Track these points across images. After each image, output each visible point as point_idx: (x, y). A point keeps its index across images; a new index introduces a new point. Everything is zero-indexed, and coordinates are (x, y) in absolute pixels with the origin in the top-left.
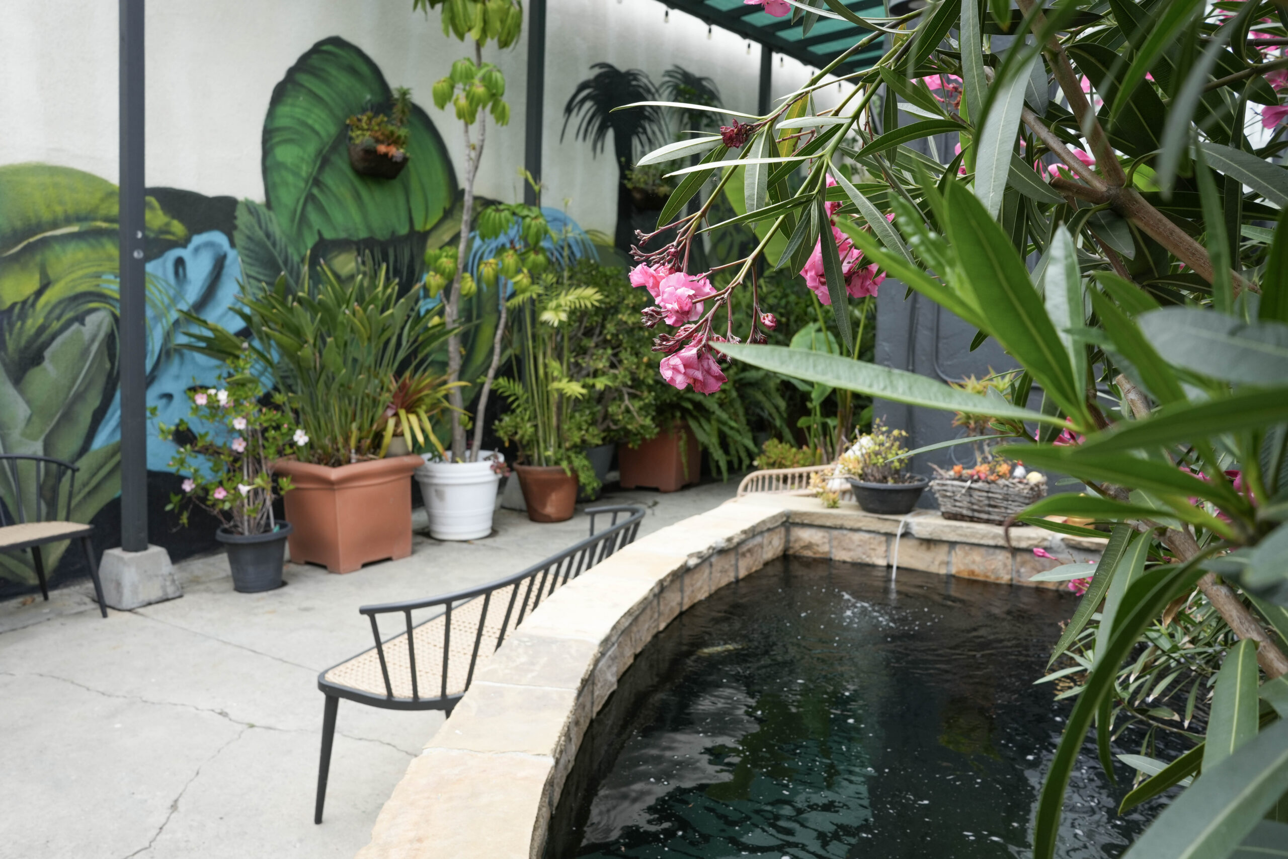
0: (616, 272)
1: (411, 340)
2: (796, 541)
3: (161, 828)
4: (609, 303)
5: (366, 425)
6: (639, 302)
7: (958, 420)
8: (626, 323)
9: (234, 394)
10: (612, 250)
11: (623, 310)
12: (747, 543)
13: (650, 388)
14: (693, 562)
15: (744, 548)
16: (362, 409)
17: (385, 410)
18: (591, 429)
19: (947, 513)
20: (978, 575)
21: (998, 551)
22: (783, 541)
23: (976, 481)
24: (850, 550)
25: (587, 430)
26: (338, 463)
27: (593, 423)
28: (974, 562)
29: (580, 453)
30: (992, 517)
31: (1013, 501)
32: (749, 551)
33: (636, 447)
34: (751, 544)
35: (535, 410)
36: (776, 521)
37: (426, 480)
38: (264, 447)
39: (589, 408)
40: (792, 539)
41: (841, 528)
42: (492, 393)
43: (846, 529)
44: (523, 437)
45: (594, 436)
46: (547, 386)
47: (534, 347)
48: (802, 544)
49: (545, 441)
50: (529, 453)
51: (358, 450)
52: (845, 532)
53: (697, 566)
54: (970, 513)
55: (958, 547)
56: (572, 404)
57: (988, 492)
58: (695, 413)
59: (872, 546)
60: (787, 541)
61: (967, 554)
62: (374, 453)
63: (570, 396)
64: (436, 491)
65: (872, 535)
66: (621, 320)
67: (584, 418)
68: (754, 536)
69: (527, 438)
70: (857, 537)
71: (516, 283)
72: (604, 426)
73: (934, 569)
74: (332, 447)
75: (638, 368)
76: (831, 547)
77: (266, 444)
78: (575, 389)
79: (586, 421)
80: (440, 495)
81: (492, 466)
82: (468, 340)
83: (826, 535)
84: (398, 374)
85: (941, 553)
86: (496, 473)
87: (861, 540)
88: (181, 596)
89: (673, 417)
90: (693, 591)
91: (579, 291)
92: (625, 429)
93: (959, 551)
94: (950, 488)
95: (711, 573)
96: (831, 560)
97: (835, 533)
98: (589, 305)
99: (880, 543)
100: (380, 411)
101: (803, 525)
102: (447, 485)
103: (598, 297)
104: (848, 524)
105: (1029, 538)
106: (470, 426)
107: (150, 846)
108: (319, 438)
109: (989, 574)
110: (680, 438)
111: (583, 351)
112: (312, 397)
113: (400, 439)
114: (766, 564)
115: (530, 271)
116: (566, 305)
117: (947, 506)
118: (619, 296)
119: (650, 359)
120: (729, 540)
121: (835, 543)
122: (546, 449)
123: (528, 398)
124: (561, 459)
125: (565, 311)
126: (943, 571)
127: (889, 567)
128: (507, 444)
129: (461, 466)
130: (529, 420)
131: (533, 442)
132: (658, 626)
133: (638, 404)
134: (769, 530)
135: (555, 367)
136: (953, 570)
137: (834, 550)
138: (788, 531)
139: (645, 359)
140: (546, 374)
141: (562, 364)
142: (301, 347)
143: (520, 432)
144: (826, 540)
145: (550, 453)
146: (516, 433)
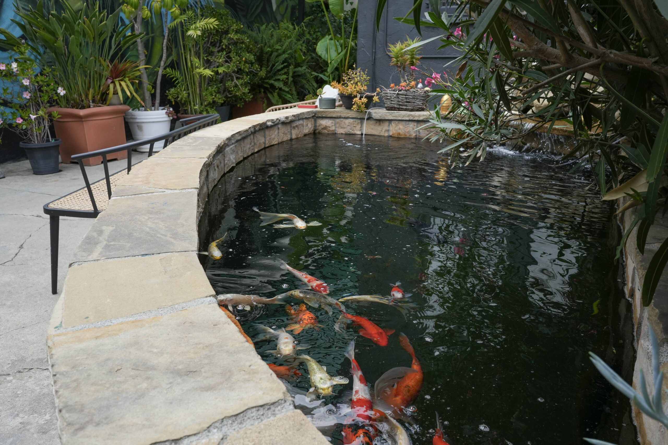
0: (226, 13)
1: (117, 43)
2: (319, 126)
3: (16, 254)
4: (223, 29)
5: (97, 88)
6: (239, 28)
7: (393, 62)
8: (233, 39)
9: (21, 66)
10: (223, 5)
11: (231, 32)
12: (296, 122)
13: (247, 74)
14: (269, 124)
15: (294, 124)
16: (94, 80)
17: (106, 80)
18: (217, 95)
19: (388, 107)
20: (401, 135)
21: (410, 123)
22: (313, 126)
23: (401, 91)
24: (344, 128)
25: (215, 96)
26: (83, 107)
27: (219, 92)
28: (400, 129)
29: (213, 108)
30: (408, 108)
31: (417, 99)
32: (297, 126)
33: (241, 106)
34: (298, 123)
35: (187, 84)
36: (310, 115)
37: (132, 120)
38: (40, 97)
39: (216, 85)
40: (318, 125)
41: (340, 117)
42: (164, 76)
43: (342, 118)
44: (182, 99)
45: (219, 99)
46: (193, 72)
47: (185, 53)
48: (322, 127)
49: (194, 102)
50: (186, 108)
51: (94, 101)
52: (342, 119)
53: (272, 126)
54: (398, 107)
55: (393, 122)
56: (207, 81)
57: (406, 95)
58: (271, 90)
59: (354, 125)
60: (315, 126)
61: (397, 125)
62: (102, 104)
63: (205, 76)
64: (138, 126)
65: (354, 120)
66: (230, 38)
67: (214, 89)
68: (299, 120)
69: (184, 99)
70: (347, 121)
71: (172, 12)
72: (225, 95)
73: (382, 134)
74: (79, 99)
75: (240, 63)
76: (336, 127)
77: (42, 94)
78: (208, 72)
79: (215, 91)
80: (140, 128)
81: (166, 112)
82: (149, 46)
83: (333, 122)
84: (112, 61)
85: (385, 126)
86: (169, 116)
87: (349, 123)
88: (4, 177)
89: (260, 92)
90: (270, 139)
91: (206, 20)
92: (236, 96)
93: (393, 124)
94: (389, 95)
95: (279, 133)
96: (336, 133)
97: (337, 120)
98: (212, 27)
99: (358, 123)
100: (104, 80)
101: (323, 118)
102: (143, 122)
103: (217, 23)
104: (343, 115)
105: (424, 115)
106: (153, 92)
107: (12, 260)
108: (71, 94)
109: (406, 134)
110: (264, 102)
111: (211, 54)
112: (65, 72)
113: (116, 96)
114: (305, 135)
115: (179, 6)
116: (200, 26)
117: (388, 104)
118: (228, 25)
119: (246, 59)
120: (287, 118)
121: (337, 125)
122: (194, 105)
123: (183, 79)
124: (203, 111)
125: (199, 30)
126: (386, 134)
127: (362, 134)
128: (173, 103)
129: (149, 112)
130: (184, 90)
131: (187, 102)
132: (254, 149)
133: (241, 81)
134: (306, 118)
135: (196, 61)
136: (391, 134)
137: (337, 129)
138: (315, 121)
139: (244, 59)
140: (192, 65)
141: (200, 60)
142: (56, 42)
143: (180, 96)
144: (333, 124)
145: (197, 107)
146: (178, 97)
